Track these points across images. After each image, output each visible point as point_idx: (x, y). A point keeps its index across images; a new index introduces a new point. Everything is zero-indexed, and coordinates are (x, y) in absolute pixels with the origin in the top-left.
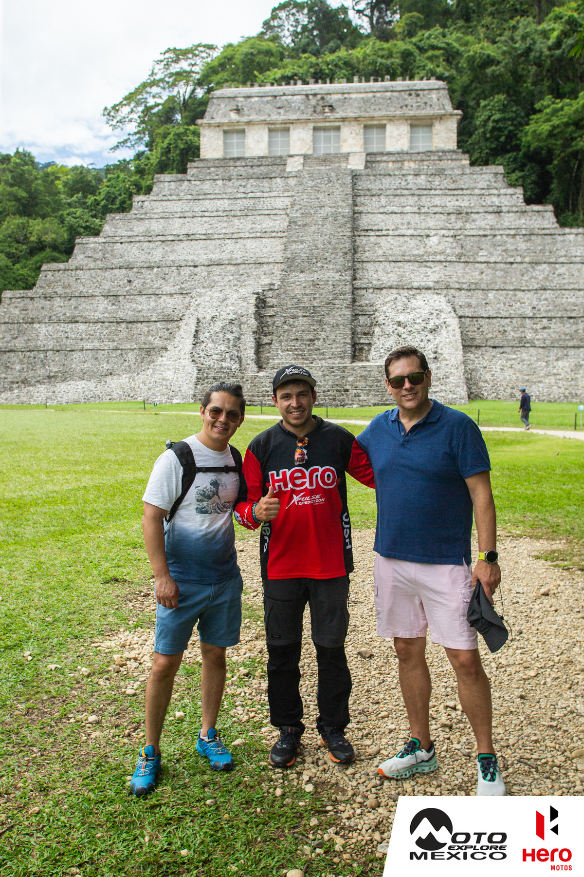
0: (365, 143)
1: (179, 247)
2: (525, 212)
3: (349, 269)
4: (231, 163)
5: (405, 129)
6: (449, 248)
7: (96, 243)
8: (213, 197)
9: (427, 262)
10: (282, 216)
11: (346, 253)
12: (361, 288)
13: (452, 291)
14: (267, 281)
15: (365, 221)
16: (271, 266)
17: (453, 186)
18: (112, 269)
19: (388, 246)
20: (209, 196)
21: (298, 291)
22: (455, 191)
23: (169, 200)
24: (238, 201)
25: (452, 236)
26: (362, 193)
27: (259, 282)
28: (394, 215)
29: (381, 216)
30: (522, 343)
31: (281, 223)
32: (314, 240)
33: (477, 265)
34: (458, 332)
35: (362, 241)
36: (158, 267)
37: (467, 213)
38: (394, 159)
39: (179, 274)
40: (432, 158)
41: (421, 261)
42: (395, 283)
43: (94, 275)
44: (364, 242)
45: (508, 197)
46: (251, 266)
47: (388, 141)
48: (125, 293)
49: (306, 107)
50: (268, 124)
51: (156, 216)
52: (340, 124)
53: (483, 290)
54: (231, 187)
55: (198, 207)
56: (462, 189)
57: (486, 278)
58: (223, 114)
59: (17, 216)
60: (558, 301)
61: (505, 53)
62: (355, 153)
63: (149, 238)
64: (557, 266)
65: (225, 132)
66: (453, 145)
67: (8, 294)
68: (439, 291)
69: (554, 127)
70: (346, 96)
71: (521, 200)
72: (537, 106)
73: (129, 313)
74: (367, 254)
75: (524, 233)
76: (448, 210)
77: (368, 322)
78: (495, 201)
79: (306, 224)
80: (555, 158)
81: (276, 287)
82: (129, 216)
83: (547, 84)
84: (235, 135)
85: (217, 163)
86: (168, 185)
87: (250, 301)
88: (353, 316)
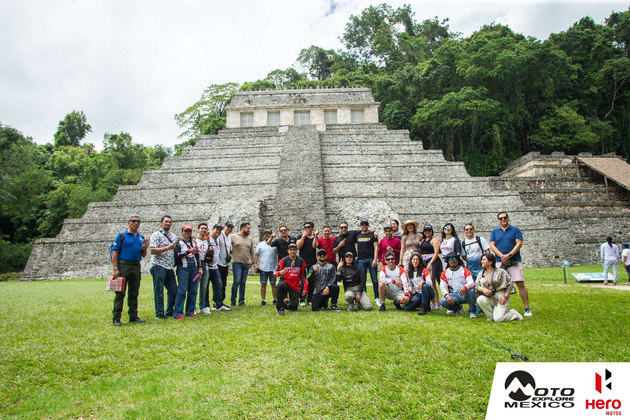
0: (325, 120)
1: (210, 175)
2: (426, 153)
3: (321, 186)
4: (245, 130)
5: (348, 112)
6: (382, 173)
7: (156, 173)
8: (233, 147)
9: (370, 182)
10: (276, 157)
11: (319, 176)
12: (329, 198)
13: (389, 198)
14: (269, 194)
15: (328, 159)
16: (270, 185)
17: (380, 141)
18: (165, 188)
19: (345, 173)
20: (230, 147)
21: (288, 199)
22: (381, 143)
23: (205, 149)
24: (249, 149)
25: (384, 167)
26: (325, 144)
27: (262, 195)
28: (346, 156)
29: (339, 156)
31: (276, 161)
32: (298, 169)
33: (402, 183)
35: (328, 171)
36: (196, 187)
37: (391, 155)
38: (343, 127)
39: (210, 191)
40: (365, 127)
41: (366, 181)
42: (352, 194)
43: (153, 192)
44: (329, 171)
45: (414, 146)
46: (257, 186)
47: (338, 119)
48: (172, 203)
49: (290, 100)
50: (267, 109)
51: (197, 158)
52: (310, 109)
53: (409, 197)
54: (244, 142)
55: (223, 153)
56: (386, 142)
57: (409, 191)
58: (240, 103)
59: (118, 168)
60: (457, 204)
61: (398, 78)
62: (320, 125)
63: (191, 170)
64: (451, 183)
65: (242, 114)
66: (376, 120)
67: (92, 204)
68: (381, 199)
69: (431, 114)
70: (313, 94)
71: (422, 148)
72: (419, 104)
73: (174, 215)
74: (332, 178)
75: (428, 165)
76: (379, 153)
77: (336, 218)
78: (406, 148)
79: (292, 160)
80: (432, 131)
81: (273, 198)
82: (179, 158)
83: (423, 94)
84: (247, 116)
85: (236, 130)
86: (206, 141)
87: (256, 206)
88: (326, 214)
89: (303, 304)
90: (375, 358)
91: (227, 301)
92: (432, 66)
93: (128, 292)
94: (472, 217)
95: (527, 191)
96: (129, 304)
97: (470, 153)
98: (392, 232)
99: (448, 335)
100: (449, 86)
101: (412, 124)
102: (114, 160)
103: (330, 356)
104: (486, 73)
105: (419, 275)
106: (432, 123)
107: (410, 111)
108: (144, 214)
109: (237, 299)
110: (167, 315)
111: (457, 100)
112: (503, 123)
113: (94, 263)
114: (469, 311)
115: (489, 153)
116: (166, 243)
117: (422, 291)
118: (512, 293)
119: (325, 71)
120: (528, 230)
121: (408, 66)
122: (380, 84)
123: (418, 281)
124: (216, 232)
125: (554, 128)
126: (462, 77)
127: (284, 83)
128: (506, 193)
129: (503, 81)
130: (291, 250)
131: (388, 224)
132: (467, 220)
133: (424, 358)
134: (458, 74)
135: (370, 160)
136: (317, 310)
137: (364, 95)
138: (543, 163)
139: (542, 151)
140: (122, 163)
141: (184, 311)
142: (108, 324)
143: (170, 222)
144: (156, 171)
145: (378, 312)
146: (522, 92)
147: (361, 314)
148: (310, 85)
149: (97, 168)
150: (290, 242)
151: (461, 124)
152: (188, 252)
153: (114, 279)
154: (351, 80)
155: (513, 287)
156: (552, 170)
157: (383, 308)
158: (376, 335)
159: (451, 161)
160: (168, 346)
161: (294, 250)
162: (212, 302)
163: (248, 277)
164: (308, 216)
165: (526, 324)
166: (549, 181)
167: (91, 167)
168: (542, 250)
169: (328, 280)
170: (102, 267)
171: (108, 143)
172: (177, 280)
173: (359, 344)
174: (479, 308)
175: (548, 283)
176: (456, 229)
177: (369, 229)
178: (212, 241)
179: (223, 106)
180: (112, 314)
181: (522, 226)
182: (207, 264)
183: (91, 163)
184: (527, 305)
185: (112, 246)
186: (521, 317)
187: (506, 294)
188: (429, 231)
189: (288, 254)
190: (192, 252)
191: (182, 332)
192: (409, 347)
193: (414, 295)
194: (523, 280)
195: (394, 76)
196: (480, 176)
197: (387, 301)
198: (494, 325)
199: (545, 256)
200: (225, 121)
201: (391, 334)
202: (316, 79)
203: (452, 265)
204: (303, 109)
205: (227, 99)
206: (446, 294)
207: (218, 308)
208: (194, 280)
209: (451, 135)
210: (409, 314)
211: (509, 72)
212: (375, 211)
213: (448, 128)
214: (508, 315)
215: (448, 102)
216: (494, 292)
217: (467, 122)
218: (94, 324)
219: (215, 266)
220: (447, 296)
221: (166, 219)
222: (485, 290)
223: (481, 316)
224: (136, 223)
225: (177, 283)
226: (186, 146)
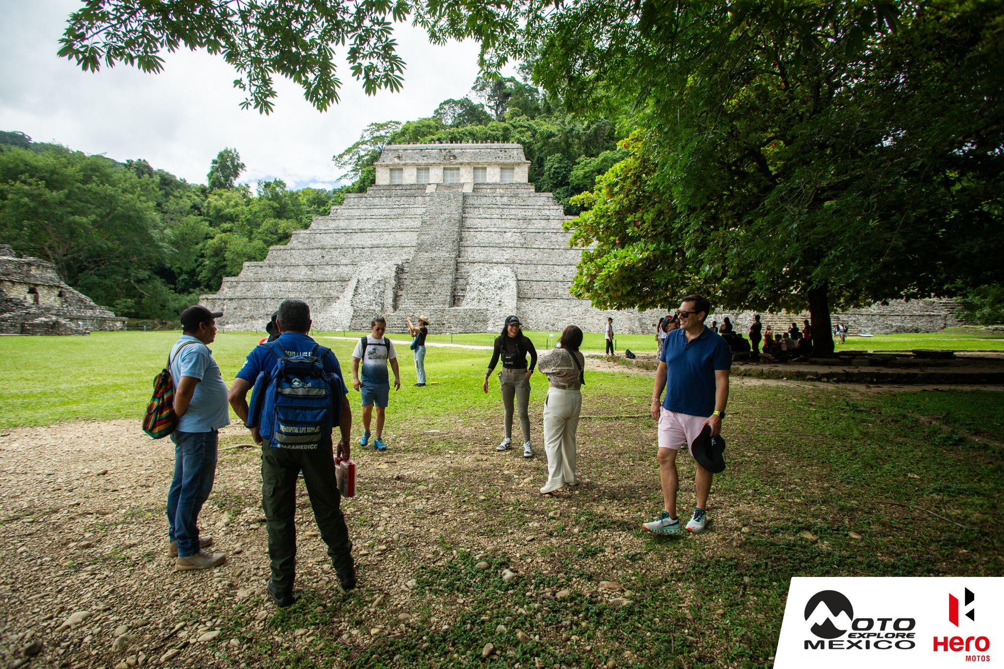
0: (474, 178)
1: (355, 236)
2: (564, 219)
3: (456, 250)
4: (393, 188)
5: (497, 170)
6: (518, 239)
7: (305, 233)
8: (379, 207)
9: (503, 247)
10: (418, 219)
11: (454, 241)
12: (461, 262)
14: (407, 257)
15: (468, 223)
16: (409, 248)
17: (523, 204)
18: (313, 249)
19: (481, 238)
20: (377, 207)
21: (422, 263)
22: (523, 206)
23: (352, 208)
24: (394, 209)
25: (520, 232)
26: (468, 206)
27: (400, 257)
28: (486, 220)
29: (479, 220)
30: (555, 297)
31: (417, 223)
34: (515, 290)
35: (466, 234)
36: (341, 248)
37: (529, 219)
38: (490, 187)
39: (353, 252)
40: (513, 187)
41: (500, 247)
42: (482, 259)
43: (301, 253)
45: (555, 210)
46: (397, 248)
47: (487, 177)
48: (318, 264)
49: (440, 156)
50: (416, 165)
51: (344, 218)
52: (460, 166)
54: (390, 201)
55: (369, 213)
56: (528, 205)
58: (389, 159)
59: (273, 217)
62: (467, 184)
63: (337, 231)
65: (391, 170)
66: (526, 180)
67: (247, 264)
70: (464, 150)
71: (562, 213)
72: (577, 160)
74: (469, 242)
76: (518, 217)
78: (547, 212)
79: (431, 224)
81: (410, 261)
84: (397, 171)
85: (385, 188)
86: (353, 199)
87: (394, 269)
102: (268, 209)
135: (508, 225)
137: (515, 152)
140: (278, 212)
149: (252, 217)
167: (246, 216)
171: (262, 190)
183: (246, 211)
200: (374, 177)
204: (452, 166)
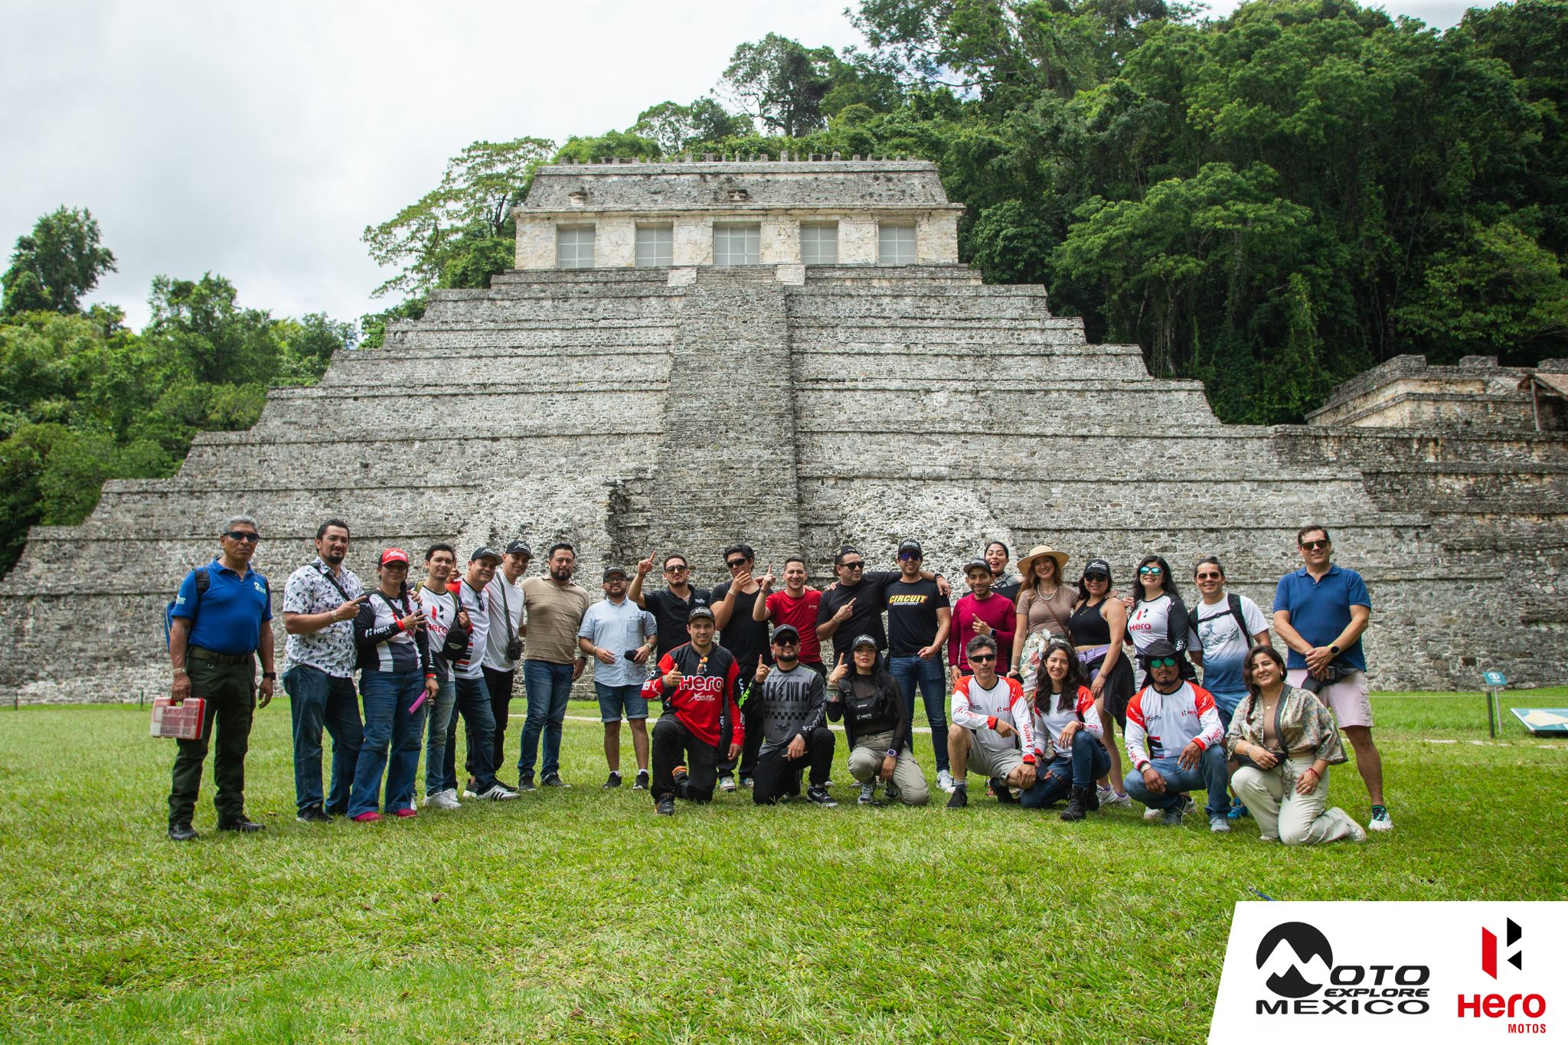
0: (803, 251)
1: (465, 407)
2: (1094, 355)
3: (787, 443)
4: (570, 277)
5: (870, 230)
6: (966, 409)
7: (306, 397)
8: (533, 325)
9: (931, 433)
10: (660, 357)
11: (782, 416)
12: (811, 478)
13: (984, 483)
14: (632, 465)
15: (811, 367)
16: (640, 440)
17: (961, 315)
18: (333, 442)
19: (857, 408)
20: (526, 325)
21: (693, 480)
22: (965, 321)
23: (452, 330)
24: (581, 333)
25: (971, 392)
26: (803, 322)
27: (619, 464)
28: (863, 358)
29: (841, 359)
31: (661, 368)
32: (721, 394)
33: (1022, 440)
35: (808, 399)
36: (423, 440)
37: (993, 356)
38: (853, 274)
39: (464, 453)
40: (920, 275)
41: (920, 432)
42: (877, 469)
43: (295, 454)
44: (812, 401)
45: (1059, 333)
46: (601, 439)
47: (841, 249)
48: (353, 485)
49: (701, 193)
50: (635, 216)
51: (427, 354)
52: (760, 219)
53: (1041, 481)
54: (567, 311)
55: (505, 341)
56: (979, 320)
57: (1041, 462)
58: (557, 200)
59: (193, 379)
60: (1181, 502)
61: (1019, 134)
62: (787, 265)
63: (410, 391)
64: (1166, 442)
65: (561, 230)
66: (951, 256)
67: (115, 485)
68: (960, 483)
69: (1111, 240)
70: (769, 177)
71: (1082, 339)
72: (1077, 211)
73: (359, 521)
74: (820, 420)
75: (1099, 387)
76: (958, 350)
77: (830, 539)
78: (1037, 337)
79: (705, 368)
80: (1113, 290)
81: (649, 476)
82: (376, 354)
83: (1088, 181)
84: (577, 235)
85: (546, 278)
86: (453, 306)
87: (599, 499)
88: (801, 526)
89: (726, 784)
90: (934, 942)
91: (509, 771)
92: (1116, 99)
93: (218, 742)
94: (1223, 542)
95: (1385, 470)
96: (220, 778)
97: (1221, 354)
98: (988, 579)
99: (1147, 878)
100: (1164, 160)
101: (1053, 269)
102: (182, 356)
103: (802, 934)
104: (1275, 122)
105: (1066, 704)
106: (1113, 268)
107: (1050, 230)
108: (270, 515)
109: (538, 766)
110: (332, 810)
111: (1187, 202)
112: (1320, 271)
113: (119, 658)
114: (1209, 812)
115: (1278, 357)
116: (331, 601)
117: (1073, 751)
118: (1336, 762)
119: (807, 110)
120: (1386, 582)
121: (1047, 98)
122: (963, 150)
123: (1061, 721)
124: (480, 572)
125: (1469, 287)
126: (1203, 135)
127: (686, 143)
128: (1325, 472)
129: (1323, 148)
130: (698, 627)
131: (979, 555)
132: (1209, 547)
133: (1075, 942)
134: (1190, 127)
135: (930, 371)
136: (770, 803)
137: (916, 181)
138: (1433, 390)
139: (1433, 353)
140: (207, 365)
141: (382, 801)
142: (153, 836)
143: (343, 540)
144: (308, 391)
145: (944, 809)
146: (1378, 182)
147: (896, 815)
148: (761, 150)
149: (131, 379)
150: (693, 605)
151: (1198, 271)
152: (395, 629)
153: (173, 703)
154: (881, 138)
155: (1338, 743)
156: (1458, 410)
157: (960, 799)
158: (936, 875)
159: (1166, 377)
160: (331, 900)
161: (707, 626)
162: (463, 775)
163: (570, 703)
164: (750, 530)
165: (1375, 851)
166: (1449, 440)
167: (113, 376)
168: (1426, 640)
169: (803, 717)
170: (141, 671)
171: (165, 305)
172: (361, 709)
173: (886, 900)
174: (1238, 802)
175: (1442, 737)
176: (1177, 575)
177: (923, 569)
178: (467, 596)
179: (505, 206)
180: (167, 807)
181: (1369, 569)
182: (450, 663)
183: (113, 362)
184: (1376, 797)
185: (173, 605)
186: (1359, 831)
187: (1318, 765)
188: (1099, 578)
189: (688, 638)
190: (409, 628)
191: (374, 861)
192: (1031, 911)
193: (1049, 762)
194: (1370, 724)
195: (1006, 127)
196: (1250, 422)
197: (974, 778)
198: (1281, 853)
199: (1435, 657)
200: (511, 250)
201: (982, 873)
202: (780, 132)
203: (1161, 679)
204: (738, 219)
205: (517, 184)
206: (1143, 763)
207: (480, 792)
208: (412, 710)
209: (1166, 301)
210: (1036, 817)
211: (1341, 121)
212: (942, 517)
213: (1160, 282)
214: (1324, 824)
215: (1161, 207)
216: (1282, 758)
217: (1216, 265)
218: (111, 836)
219: (474, 671)
220: (1146, 767)
221: (332, 530)
222: (1257, 752)
223: (1243, 827)
224: (245, 540)
225: (363, 718)
226: (397, 320)
